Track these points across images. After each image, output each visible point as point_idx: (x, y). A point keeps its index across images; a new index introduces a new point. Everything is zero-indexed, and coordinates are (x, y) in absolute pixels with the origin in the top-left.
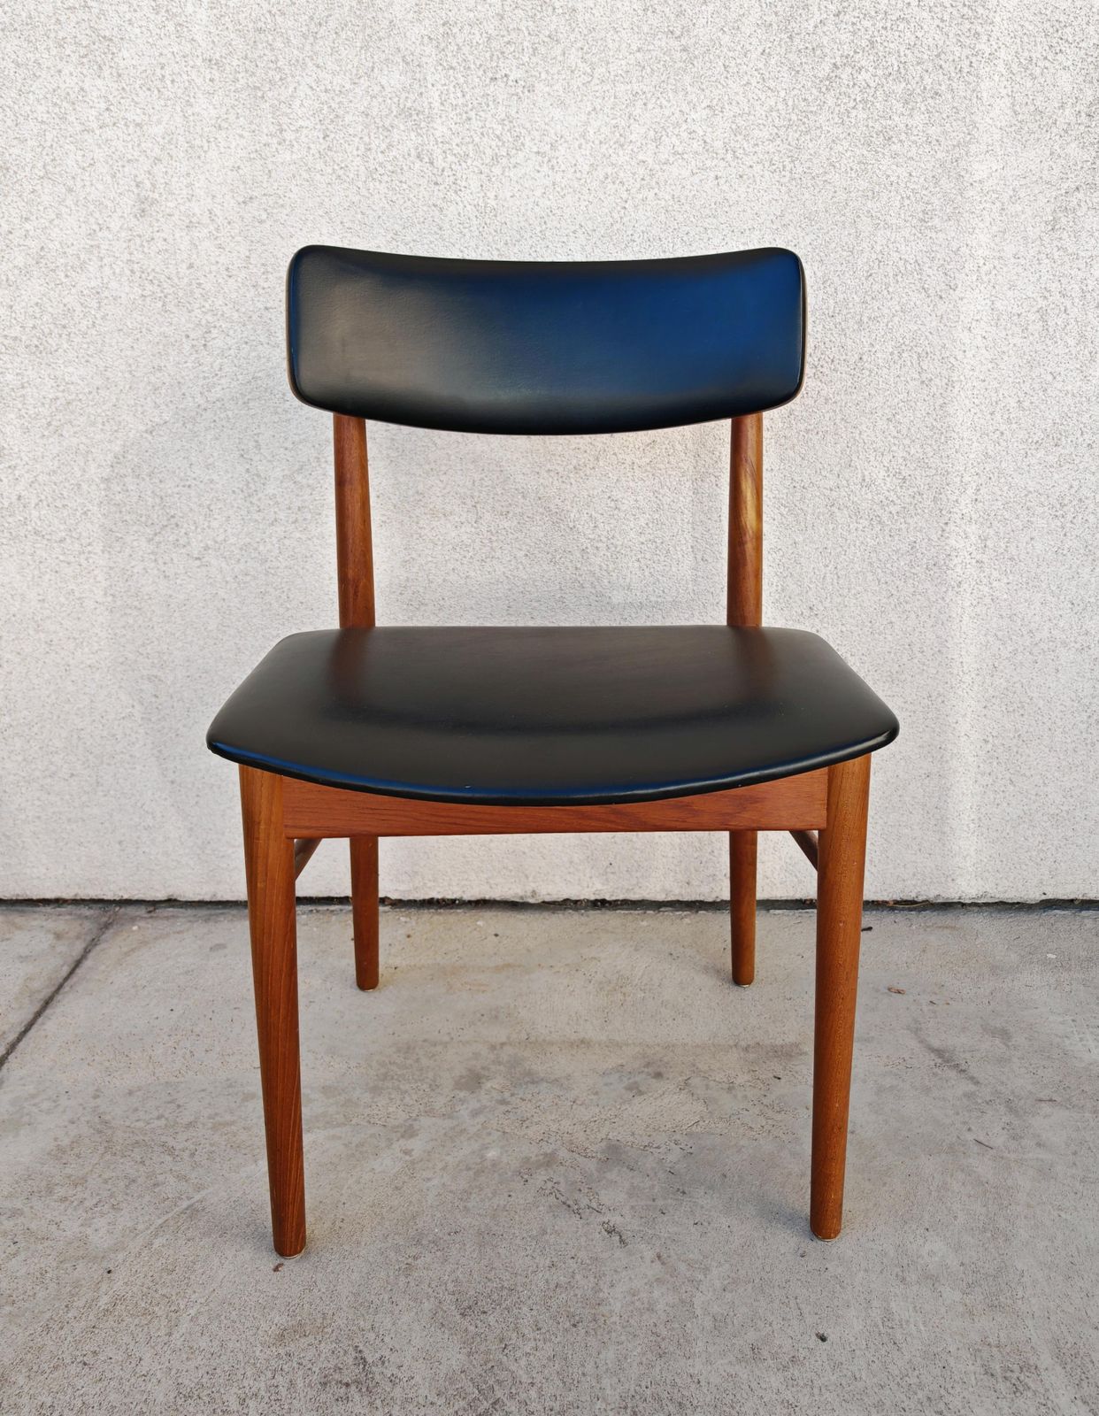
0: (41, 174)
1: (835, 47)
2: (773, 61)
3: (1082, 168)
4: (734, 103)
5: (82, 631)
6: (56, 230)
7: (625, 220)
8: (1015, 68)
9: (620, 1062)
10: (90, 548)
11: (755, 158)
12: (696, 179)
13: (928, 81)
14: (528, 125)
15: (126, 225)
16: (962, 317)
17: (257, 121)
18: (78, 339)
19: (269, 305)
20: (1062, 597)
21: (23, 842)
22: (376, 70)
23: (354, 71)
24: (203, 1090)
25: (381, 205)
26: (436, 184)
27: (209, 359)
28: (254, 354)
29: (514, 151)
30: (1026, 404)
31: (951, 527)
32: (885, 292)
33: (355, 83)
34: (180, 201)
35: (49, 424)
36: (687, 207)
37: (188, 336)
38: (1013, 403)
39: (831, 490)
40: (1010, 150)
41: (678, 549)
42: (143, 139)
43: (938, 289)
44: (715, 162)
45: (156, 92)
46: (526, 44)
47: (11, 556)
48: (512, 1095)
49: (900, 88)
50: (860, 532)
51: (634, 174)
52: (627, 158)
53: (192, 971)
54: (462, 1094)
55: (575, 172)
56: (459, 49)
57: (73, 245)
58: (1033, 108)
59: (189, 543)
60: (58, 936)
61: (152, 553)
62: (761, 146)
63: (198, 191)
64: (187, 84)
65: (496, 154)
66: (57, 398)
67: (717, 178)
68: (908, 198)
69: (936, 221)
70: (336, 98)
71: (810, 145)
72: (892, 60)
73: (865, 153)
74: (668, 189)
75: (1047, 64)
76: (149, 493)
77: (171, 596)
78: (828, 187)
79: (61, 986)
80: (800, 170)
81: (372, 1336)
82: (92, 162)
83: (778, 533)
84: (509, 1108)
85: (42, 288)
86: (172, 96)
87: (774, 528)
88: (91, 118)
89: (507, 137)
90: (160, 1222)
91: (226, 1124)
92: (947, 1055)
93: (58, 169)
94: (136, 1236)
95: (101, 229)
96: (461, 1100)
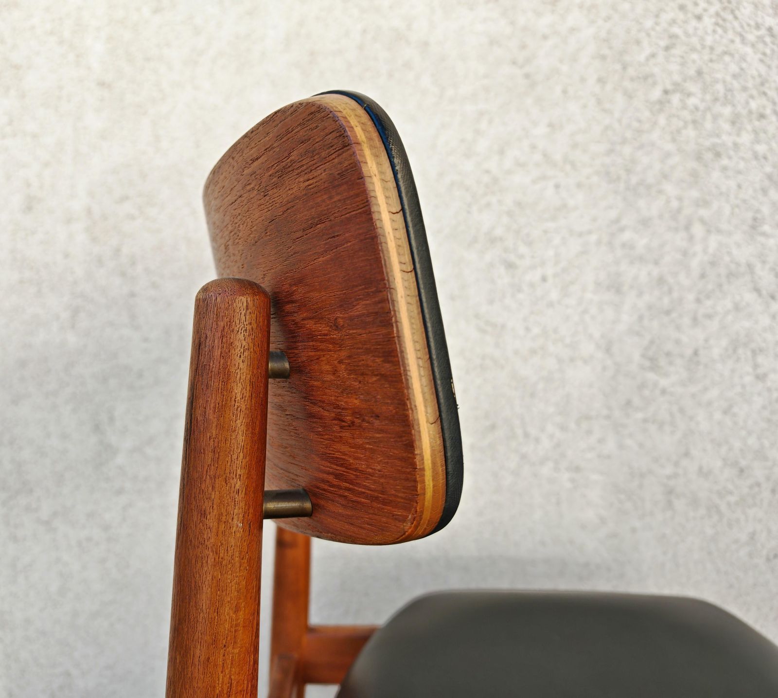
49: (727, 111)
72: (720, 87)
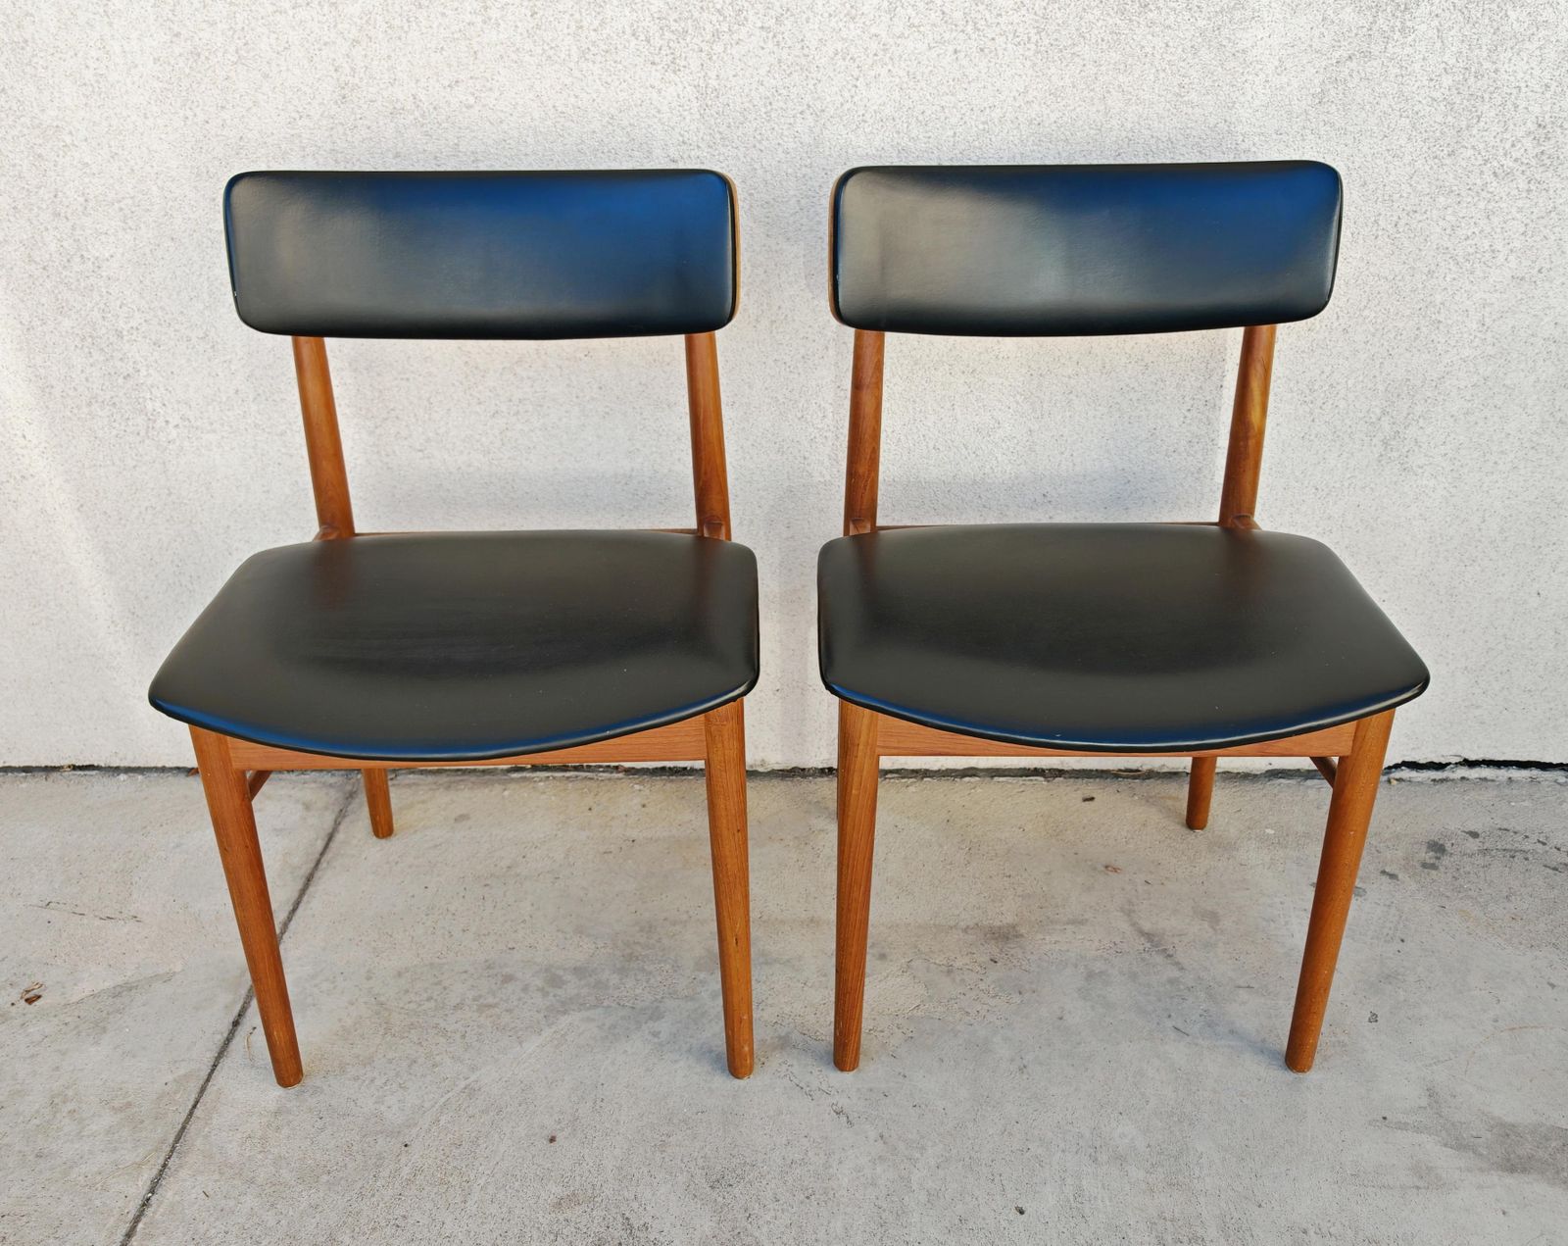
3: (1356, 35)
7: (856, 99)
11: (998, 30)
12: (933, 54)
15: (326, 113)
20: (1306, 483)
24: (466, 972)
25: (595, 87)
26: (653, 63)
29: (736, 27)
34: (382, 86)
36: (923, 84)
39: (1070, 377)
40: (1278, 16)
41: (910, 438)
44: (954, 34)
47: (232, 449)
50: (1098, 420)
51: (866, 49)
52: (858, 32)
53: (440, 845)
55: (803, 48)
57: (272, 134)
59: (410, 435)
60: (307, 807)
61: (374, 445)
62: (1004, 17)
65: (717, 30)
67: (956, 52)
68: (1164, 70)
69: (1193, 96)
71: (1059, 15)
73: (1119, 22)
74: (903, 65)
76: (368, 386)
77: (395, 487)
78: (1076, 59)
79: (318, 862)
80: (1046, 42)
81: (635, 1205)
82: (287, 45)
83: (1012, 421)
87: (1010, 416)
90: (443, 1100)
91: (490, 1006)
92: (1156, 939)
93: (252, 54)
94: (425, 1112)
95: (301, 117)
96: (701, 982)
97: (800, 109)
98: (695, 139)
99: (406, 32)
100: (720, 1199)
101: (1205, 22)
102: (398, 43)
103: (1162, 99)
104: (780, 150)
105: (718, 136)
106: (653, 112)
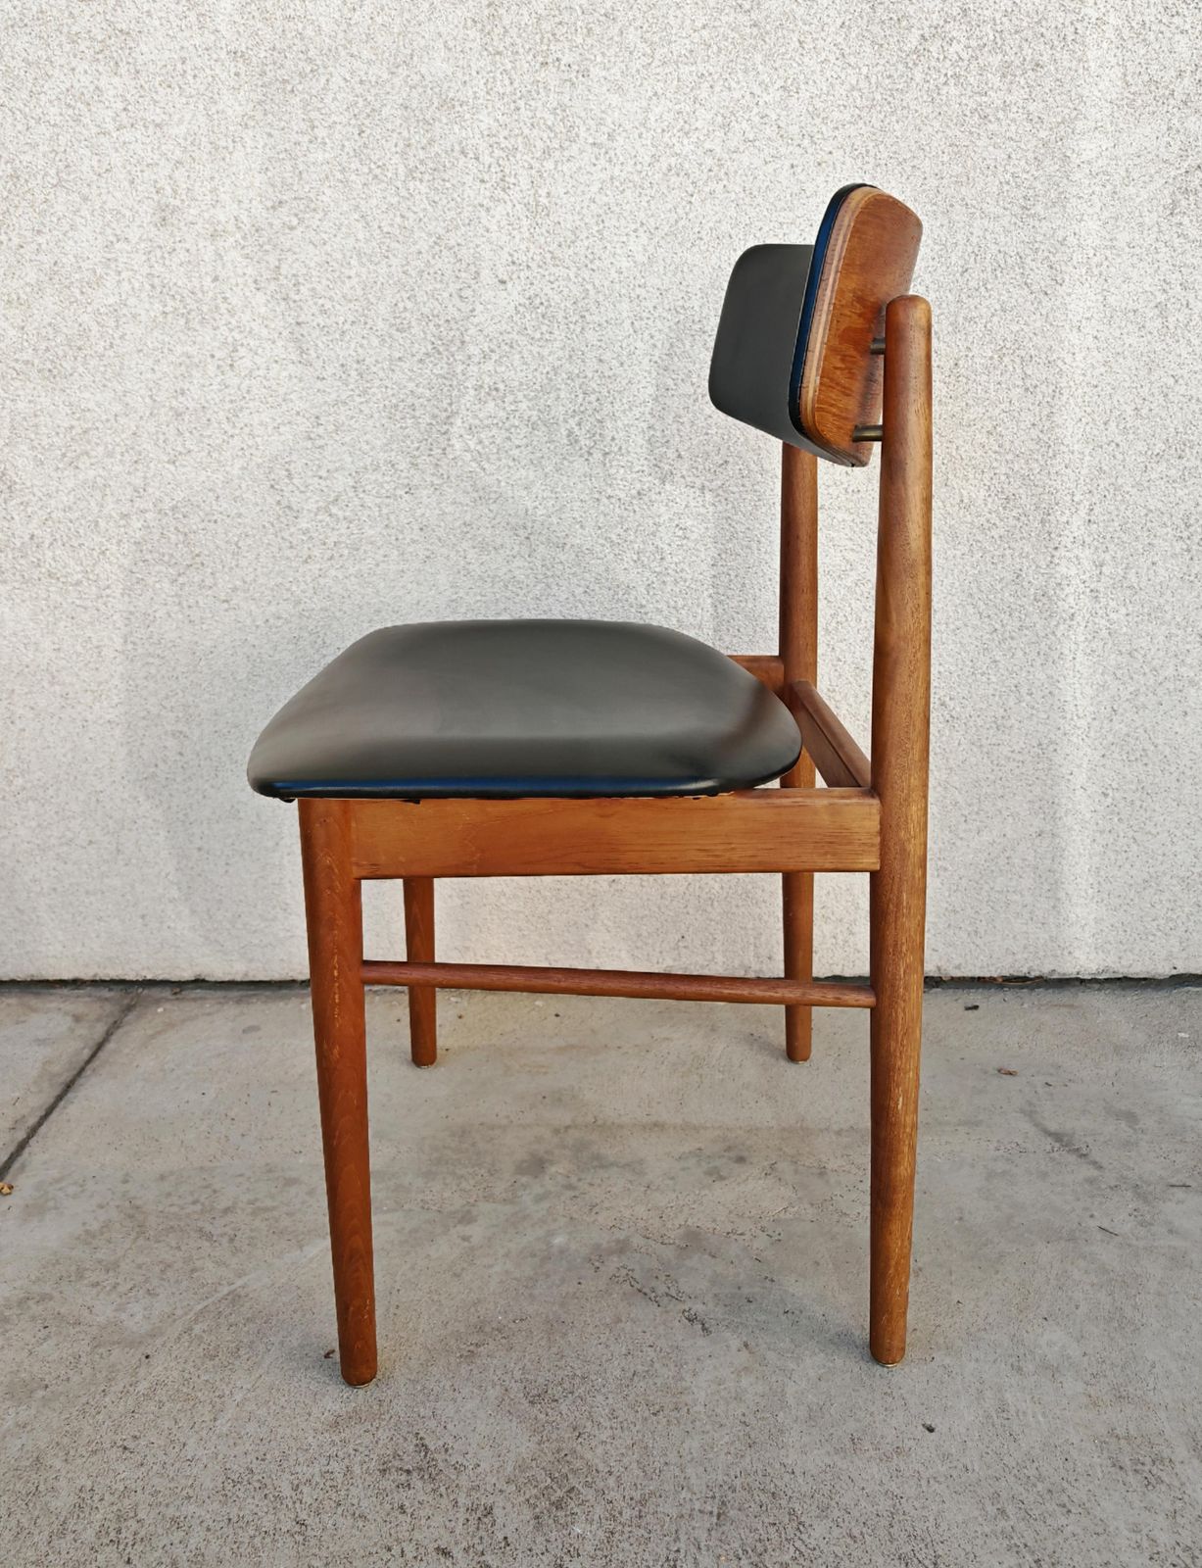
0: (55, 182)
1: (923, 17)
2: (853, 35)
4: (811, 82)
5: (100, 684)
6: (71, 242)
7: (691, 216)
8: (1126, 33)
9: (698, 1146)
10: (108, 591)
11: (834, 143)
12: (770, 168)
13: (1027, 51)
14: (583, 114)
15: (145, 236)
16: (1070, 316)
17: (286, 117)
18: (93, 362)
19: (300, 320)
21: (38, 917)
22: (415, 58)
23: (392, 59)
24: (241, 1176)
25: (422, 206)
26: (482, 181)
27: (236, 381)
28: (285, 374)
29: (568, 143)
30: (1144, 412)
31: (1062, 552)
32: (982, 289)
33: (393, 73)
34: (204, 208)
35: (64, 455)
36: (760, 200)
37: (213, 356)
38: (1129, 411)
42: (163, 141)
43: (1043, 284)
44: (791, 148)
45: (177, 89)
46: (579, 23)
47: (23, 601)
48: (580, 1180)
52: (692, 147)
53: (224, 1054)
54: (524, 1179)
55: (635, 164)
56: (506, 31)
57: (88, 258)
58: (1147, 78)
59: (215, 584)
60: (77, 1019)
61: (176, 595)
62: (841, 130)
63: (223, 195)
64: (210, 79)
65: (548, 147)
66: (72, 427)
67: (792, 166)
68: (1008, 183)
69: (1039, 209)
70: (372, 90)
71: (897, 127)
73: (958, 133)
74: (738, 181)
75: (1163, 28)
76: (172, 529)
77: (196, 643)
79: (82, 1070)
81: (432, 1424)
82: (108, 167)
84: (577, 1193)
85: (56, 307)
86: (194, 92)
87: (862, 556)
88: (107, 120)
89: (560, 128)
90: (200, 1307)
91: (266, 1209)
92: (1065, 1139)
93: (72, 177)
94: (175, 1321)
95: (118, 240)
96: (523, 1185)
97: (633, 227)
98: (525, 258)
99: (230, 153)
100: (542, 1416)
101: (1047, 133)
102: (222, 163)
103: (1008, 213)
104: (613, 271)
105: (548, 256)
106: (481, 231)
